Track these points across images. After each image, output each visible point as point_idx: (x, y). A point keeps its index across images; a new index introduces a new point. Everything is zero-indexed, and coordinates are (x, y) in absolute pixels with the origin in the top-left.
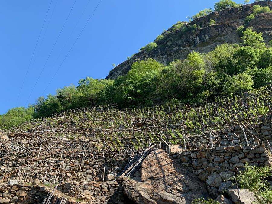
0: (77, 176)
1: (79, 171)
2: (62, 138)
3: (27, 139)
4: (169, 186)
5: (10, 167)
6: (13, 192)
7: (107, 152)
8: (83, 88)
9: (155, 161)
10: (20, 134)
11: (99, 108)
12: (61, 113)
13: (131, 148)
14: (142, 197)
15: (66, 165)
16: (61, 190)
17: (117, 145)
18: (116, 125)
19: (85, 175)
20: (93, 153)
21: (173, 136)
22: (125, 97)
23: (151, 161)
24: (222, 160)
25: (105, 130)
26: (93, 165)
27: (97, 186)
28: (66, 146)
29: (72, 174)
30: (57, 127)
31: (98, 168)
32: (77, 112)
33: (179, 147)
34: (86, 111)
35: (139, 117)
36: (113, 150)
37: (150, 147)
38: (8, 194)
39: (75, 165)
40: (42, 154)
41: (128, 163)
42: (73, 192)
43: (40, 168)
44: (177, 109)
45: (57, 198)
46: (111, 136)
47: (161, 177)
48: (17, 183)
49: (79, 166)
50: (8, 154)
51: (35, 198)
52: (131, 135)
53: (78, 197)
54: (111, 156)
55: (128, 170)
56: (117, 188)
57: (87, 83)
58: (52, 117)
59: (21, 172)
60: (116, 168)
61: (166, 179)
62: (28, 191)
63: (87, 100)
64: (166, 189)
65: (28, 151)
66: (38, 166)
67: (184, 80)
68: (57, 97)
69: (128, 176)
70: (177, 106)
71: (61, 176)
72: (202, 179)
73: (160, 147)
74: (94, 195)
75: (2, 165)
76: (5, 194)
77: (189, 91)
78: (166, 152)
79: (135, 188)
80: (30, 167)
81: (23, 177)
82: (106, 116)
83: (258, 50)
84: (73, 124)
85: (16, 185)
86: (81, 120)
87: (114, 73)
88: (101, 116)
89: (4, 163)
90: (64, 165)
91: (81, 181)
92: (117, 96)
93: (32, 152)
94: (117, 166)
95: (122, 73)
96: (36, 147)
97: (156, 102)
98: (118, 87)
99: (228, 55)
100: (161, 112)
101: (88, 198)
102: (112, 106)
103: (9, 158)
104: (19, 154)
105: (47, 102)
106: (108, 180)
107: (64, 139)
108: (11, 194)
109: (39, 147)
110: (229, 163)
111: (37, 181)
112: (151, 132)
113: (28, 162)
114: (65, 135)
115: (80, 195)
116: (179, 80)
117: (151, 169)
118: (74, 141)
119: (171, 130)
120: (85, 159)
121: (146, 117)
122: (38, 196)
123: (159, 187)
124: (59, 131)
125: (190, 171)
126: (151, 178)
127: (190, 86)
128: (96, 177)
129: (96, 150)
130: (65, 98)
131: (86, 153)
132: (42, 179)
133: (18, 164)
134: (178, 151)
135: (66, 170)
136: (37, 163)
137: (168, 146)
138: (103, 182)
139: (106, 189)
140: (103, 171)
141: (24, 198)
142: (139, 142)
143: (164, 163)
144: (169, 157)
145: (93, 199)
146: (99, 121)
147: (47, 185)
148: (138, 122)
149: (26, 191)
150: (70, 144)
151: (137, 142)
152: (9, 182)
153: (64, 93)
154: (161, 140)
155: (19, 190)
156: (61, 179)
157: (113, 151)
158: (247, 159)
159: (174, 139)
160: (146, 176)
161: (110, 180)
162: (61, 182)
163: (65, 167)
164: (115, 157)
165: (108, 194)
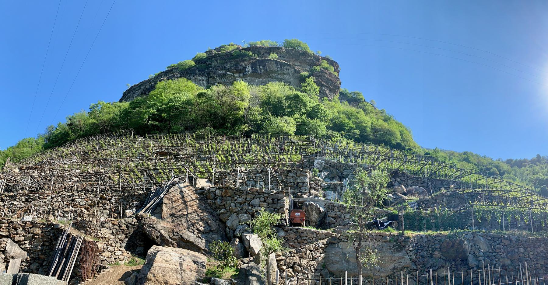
0: (93, 212)
1: (94, 206)
2: (75, 170)
3: (38, 172)
4: (192, 225)
5: (23, 202)
6: (28, 229)
7: (124, 185)
8: (95, 114)
9: (179, 196)
10: (32, 167)
11: (113, 135)
12: (73, 142)
13: (152, 180)
14: (163, 236)
15: (80, 199)
16: (76, 227)
17: (135, 177)
18: (133, 153)
19: (101, 210)
20: (109, 186)
21: (200, 168)
22: (146, 121)
23: (173, 196)
24: (244, 201)
25: (121, 160)
26: (110, 200)
27: (115, 223)
28: (79, 178)
29: (87, 209)
30: (69, 158)
31: (115, 202)
32: (90, 140)
33: (207, 182)
34: (99, 139)
35: (164, 144)
36: (130, 182)
37: (173, 179)
38: (22, 231)
39: (91, 200)
40: (54, 188)
41: (148, 198)
42: (89, 230)
43: (54, 203)
44: (211, 139)
45: (73, 236)
46: (128, 166)
47: (184, 215)
48: (30, 220)
49: (94, 201)
50: (20, 189)
51: (49, 235)
52: (153, 165)
53: (96, 236)
54: (129, 189)
55: (148, 206)
56: (136, 226)
57: (98, 108)
58: (63, 147)
59: (34, 207)
60: (134, 203)
61: (189, 217)
62: (42, 227)
63: (99, 126)
64: (188, 229)
65: (40, 185)
66: (51, 201)
67: (224, 108)
68: (68, 125)
69: (148, 213)
70: (212, 136)
71: (76, 212)
72: (223, 220)
73: (187, 181)
74: (113, 233)
75: (15, 200)
76: (20, 231)
77: (228, 122)
78: (192, 186)
79: (155, 226)
80: (43, 202)
81: (37, 213)
82: (121, 143)
83: (312, 101)
84: (86, 154)
85: (30, 221)
86: (94, 149)
87: (129, 95)
88: (116, 144)
89: (16, 198)
90: (78, 200)
91: (98, 217)
92: (133, 120)
93: (44, 186)
94: (136, 201)
95: (140, 93)
96: (48, 181)
97: (187, 129)
98: (135, 110)
99: (279, 95)
100: (192, 141)
101: (106, 236)
102: (128, 132)
103: (21, 192)
104: (31, 189)
105: (57, 131)
106: (127, 217)
107: (77, 171)
108: (25, 231)
109: (51, 180)
110: (249, 206)
111: (51, 218)
112: (176, 162)
113: (41, 197)
114: (78, 166)
115: (97, 233)
116: (219, 107)
117: (172, 205)
118: (88, 173)
119: (199, 162)
120: (101, 193)
121: (171, 145)
122: (53, 233)
123: (181, 225)
124: (71, 162)
125: (214, 210)
126: (172, 215)
127: (230, 116)
128: (114, 212)
129: (113, 183)
130: (76, 126)
131: (102, 186)
132: (56, 215)
133: (31, 199)
134: (205, 187)
135: (81, 206)
136: (50, 197)
137: (195, 180)
138: (121, 219)
139: (124, 227)
140: (121, 206)
141: (38, 236)
142: (162, 174)
143: (188, 199)
144: (195, 192)
145: (112, 238)
146: (114, 149)
147: (62, 222)
148: (162, 150)
149: (40, 228)
150: (84, 176)
151: (160, 173)
152: (23, 218)
153: (75, 121)
154: (188, 172)
155: (33, 227)
156: (75, 216)
157: (130, 184)
158: (265, 203)
159: (201, 172)
160: (167, 213)
161: (129, 217)
162: (77, 219)
163: (80, 202)
164: (133, 190)
165: (127, 233)
